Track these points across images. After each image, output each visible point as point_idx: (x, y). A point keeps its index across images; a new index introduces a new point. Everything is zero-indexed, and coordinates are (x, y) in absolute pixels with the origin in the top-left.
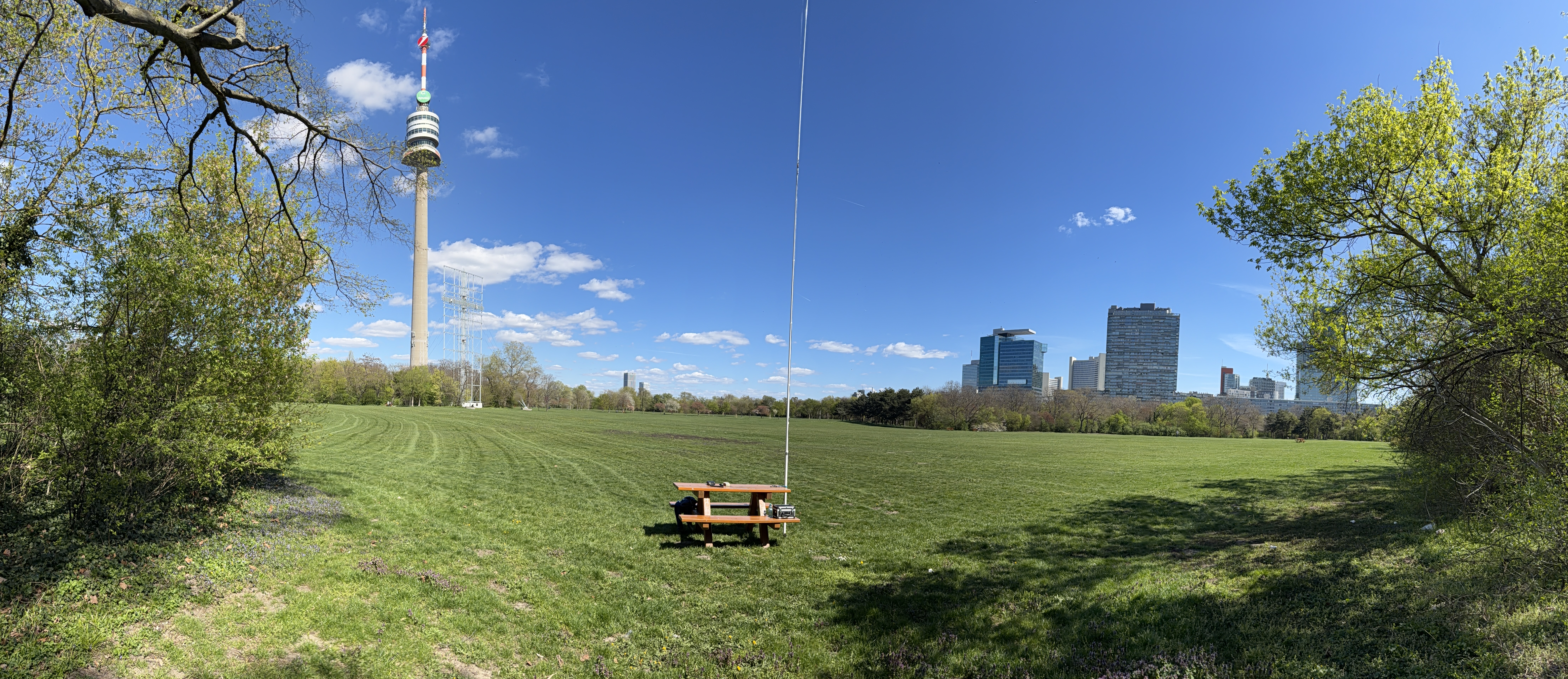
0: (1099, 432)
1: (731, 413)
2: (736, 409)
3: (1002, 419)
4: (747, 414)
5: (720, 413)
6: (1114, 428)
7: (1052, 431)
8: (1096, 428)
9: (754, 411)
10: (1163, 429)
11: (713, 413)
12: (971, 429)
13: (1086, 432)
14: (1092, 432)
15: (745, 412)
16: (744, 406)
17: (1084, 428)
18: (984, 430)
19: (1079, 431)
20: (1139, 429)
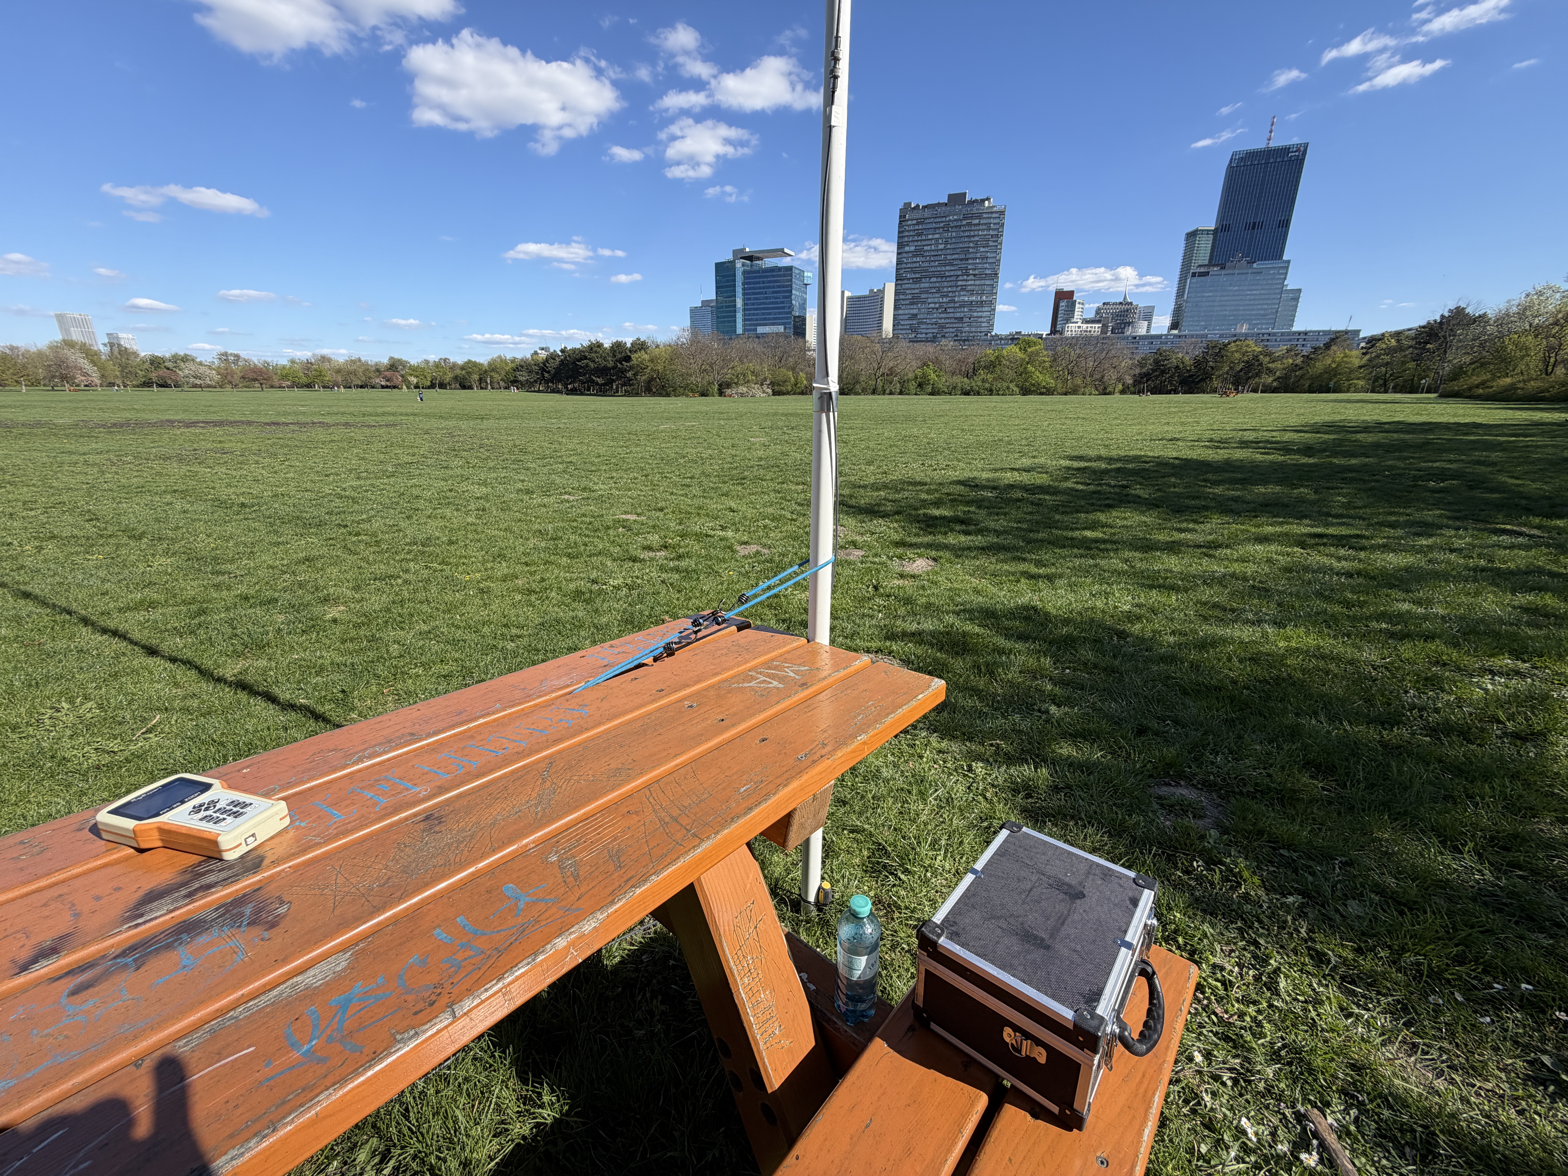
0: (901, 393)
1: (331, 385)
2: (340, 379)
3: (765, 379)
4: (361, 387)
5: (309, 386)
6: (922, 388)
8: (898, 389)
9: (375, 380)
10: (987, 385)
11: (295, 385)
12: (721, 394)
13: (883, 393)
14: (891, 393)
15: (357, 381)
16: (355, 373)
17: (880, 388)
18: (742, 395)
19: (874, 392)
20: (954, 388)
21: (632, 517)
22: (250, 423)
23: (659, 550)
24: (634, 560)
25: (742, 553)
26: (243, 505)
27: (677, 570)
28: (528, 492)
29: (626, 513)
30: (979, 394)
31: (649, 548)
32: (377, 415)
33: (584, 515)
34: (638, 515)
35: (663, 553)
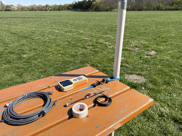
0: (153, 10)
1: (36, 10)
2: (37, 9)
4: (41, 10)
5: (32, 10)
6: (158, 9)
7: (137, 10)
8: (152, 9)
9: (43, 9)
10: (175, 8)
11: (30, 10)
12: (111, 11)
13: (149, 10)
14: (151, 10)
15: (40, 9)
16: (40, 8)
17: (148, 9)
18: (115, 11)
19: (146, 10)
20: (167, 9)
21: (86, 38)
22: (20, 17)
23: (91, 46)
24: (85, 48)
25: (109, 48)
26: (15, 33)
27: (94, 51)
28: (66, 32)
29: (86, 37)
30: (173, 10)
31: (89, 46)
32: (42, 16)
33: (77, 38)
34: (88, 38)
35: (92, 47)
